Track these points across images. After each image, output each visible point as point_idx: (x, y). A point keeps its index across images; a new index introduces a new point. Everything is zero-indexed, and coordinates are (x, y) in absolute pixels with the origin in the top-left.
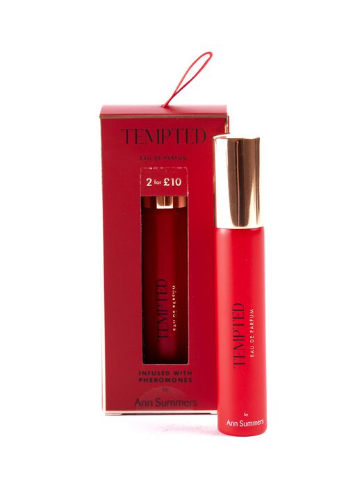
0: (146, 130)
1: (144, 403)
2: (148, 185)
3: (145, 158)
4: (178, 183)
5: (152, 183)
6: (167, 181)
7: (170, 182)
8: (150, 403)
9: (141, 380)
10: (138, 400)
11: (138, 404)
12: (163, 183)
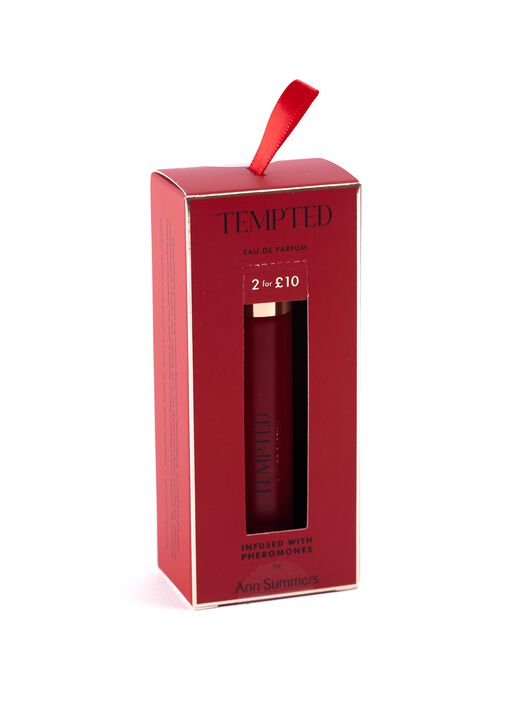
0: (252, 212)
1: (249, 587)
2: (254, 288)
3: (250, 252)
4: (295, 283)
5: (260, 286)
6: (279, 280)
7: (283, 283)
8: (256, 587)
9: (244, 556)
10: (240, 584)
11: (240, 590)
12: (274, 284)
